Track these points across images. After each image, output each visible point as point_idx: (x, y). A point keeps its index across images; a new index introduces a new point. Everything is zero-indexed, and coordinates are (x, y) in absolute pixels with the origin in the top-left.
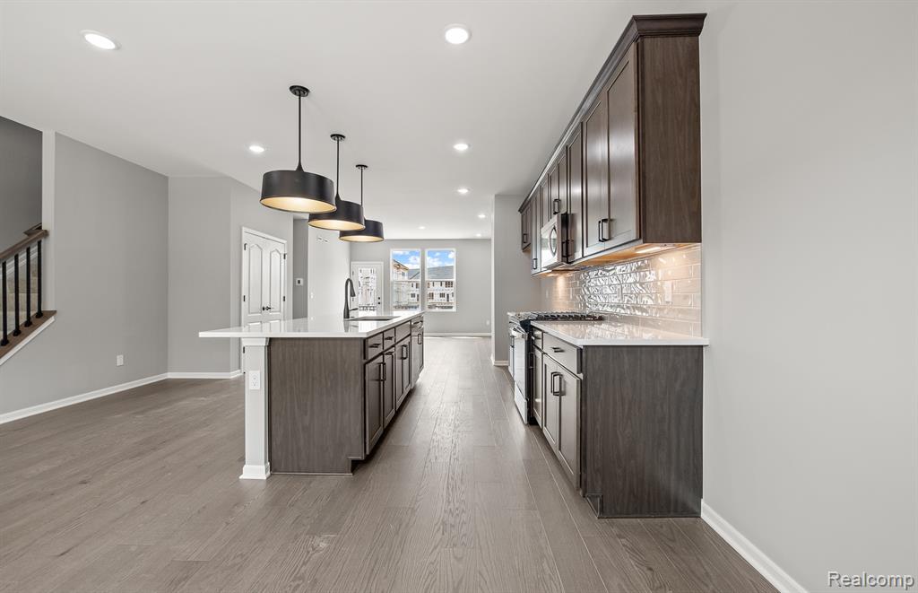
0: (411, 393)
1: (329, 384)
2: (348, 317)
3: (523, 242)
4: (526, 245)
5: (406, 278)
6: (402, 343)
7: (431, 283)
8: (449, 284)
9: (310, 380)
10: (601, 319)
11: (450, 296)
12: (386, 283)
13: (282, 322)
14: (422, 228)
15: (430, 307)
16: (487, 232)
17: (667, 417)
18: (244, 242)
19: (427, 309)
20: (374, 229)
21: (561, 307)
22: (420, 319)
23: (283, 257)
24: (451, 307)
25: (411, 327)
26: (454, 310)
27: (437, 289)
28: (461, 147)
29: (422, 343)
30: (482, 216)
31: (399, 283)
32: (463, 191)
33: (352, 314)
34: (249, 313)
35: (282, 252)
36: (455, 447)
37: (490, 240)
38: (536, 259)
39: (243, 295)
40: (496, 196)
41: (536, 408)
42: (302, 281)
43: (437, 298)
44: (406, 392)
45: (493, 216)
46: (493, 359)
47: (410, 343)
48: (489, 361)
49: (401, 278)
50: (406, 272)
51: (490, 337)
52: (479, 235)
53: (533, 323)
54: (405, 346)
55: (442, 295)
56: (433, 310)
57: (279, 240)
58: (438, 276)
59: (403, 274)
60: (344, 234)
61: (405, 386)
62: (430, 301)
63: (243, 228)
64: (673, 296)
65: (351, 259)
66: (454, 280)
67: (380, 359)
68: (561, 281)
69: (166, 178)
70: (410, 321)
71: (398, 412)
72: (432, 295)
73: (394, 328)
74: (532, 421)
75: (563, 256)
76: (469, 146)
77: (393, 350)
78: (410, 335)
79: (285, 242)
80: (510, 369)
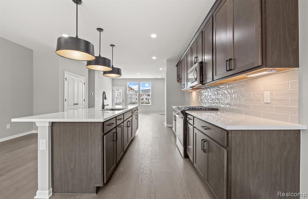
0: (132, 140)
1: (84, 146)
2: (104, 108)
3: (178, 78)
4: (179, 79)
5: (134, 93)
6: (128, 120)
7: (143, 95)
8: (149, 95)
9: (74, 143)
10: (217, 110)
11: (149, 99)
12: (126, 95)
13: (83, 109)
14: (138, 74)
15: (142, 103)
16: (164, 76)
17: (279, 172)
18: (65, 77)
19: (141, 104)
20: (117, 71)
21: (194, 104)
22: (137, 109)
23: (83, 84)
24: (149, 103)
25: (132, 112)
26: (150, 104)
27: (144, 97)
28: (154, 36)
29: (137, 119)
30: (161, 69)
31: (131, 95)
32: (154, 58)
33: (105, 107)
34: (68, 106)
35: (84, 82)
36: (151, 173)
37: (164, 79)
38: (184, 84)
39: (65, 99)
40: (167, 60)
41: (189, 152)
42: (92, 93)
43: (145, 100)
44: (130, 141)
45: (166, 69)
46: (165, 123)
47: (132, 120)
48: (164, 125)
49: (132, 93)
50: (134, 91)
51: (164, 114)
52: (160, 77)
53: (186, 112)
54: (129, 121)
55: (146, 99)
56: (143, 104)
57: (82, 77)
58: (145, 92)
59: (133, 92)
60: (105, 73)
61: (129, 138)
62: (142, 101)
63: (65, 72)
64: (271, 100)
65: (113, 86)
66: (150, 94)
67: (114, 130)
68: (194, 93)
69: (32, 51)
70: (132, 110)
71: (125, 153)
72: (143, 99)
73: (123, 114)
74: (186, 156)
75: (200, 81)
76: (157, 35)
77: (122, 124)
78: (132, 116)
79: (85, 78)
80: (173, 129)
